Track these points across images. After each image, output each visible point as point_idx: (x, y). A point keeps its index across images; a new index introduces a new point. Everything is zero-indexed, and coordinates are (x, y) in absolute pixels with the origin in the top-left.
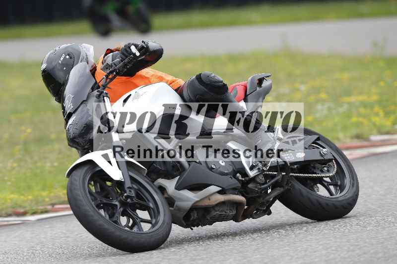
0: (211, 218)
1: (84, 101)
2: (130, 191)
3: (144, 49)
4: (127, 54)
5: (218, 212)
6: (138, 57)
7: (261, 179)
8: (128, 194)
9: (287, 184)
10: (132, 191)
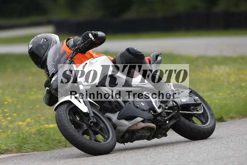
0: (136, 137)
5: (140, 134)
7: (164, 114)
8: (92, 120)
9: (178, 118)
10: (94, 118)
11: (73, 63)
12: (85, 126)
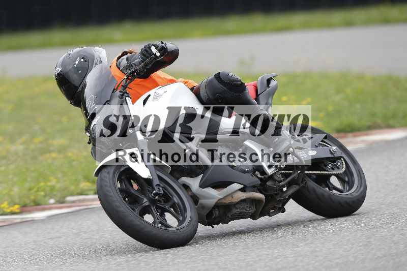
0: (231, 216)
1: (108, 101)
2: (158, 188)
3: (163, 50)
4: (147, 55)
5: (238, 210)
6: (158, 58)
7: (279, 177)
8: (157, 191)
9: (302, 182)
10: (161, 188)
11: (126, 95)
12: (145, 200)
